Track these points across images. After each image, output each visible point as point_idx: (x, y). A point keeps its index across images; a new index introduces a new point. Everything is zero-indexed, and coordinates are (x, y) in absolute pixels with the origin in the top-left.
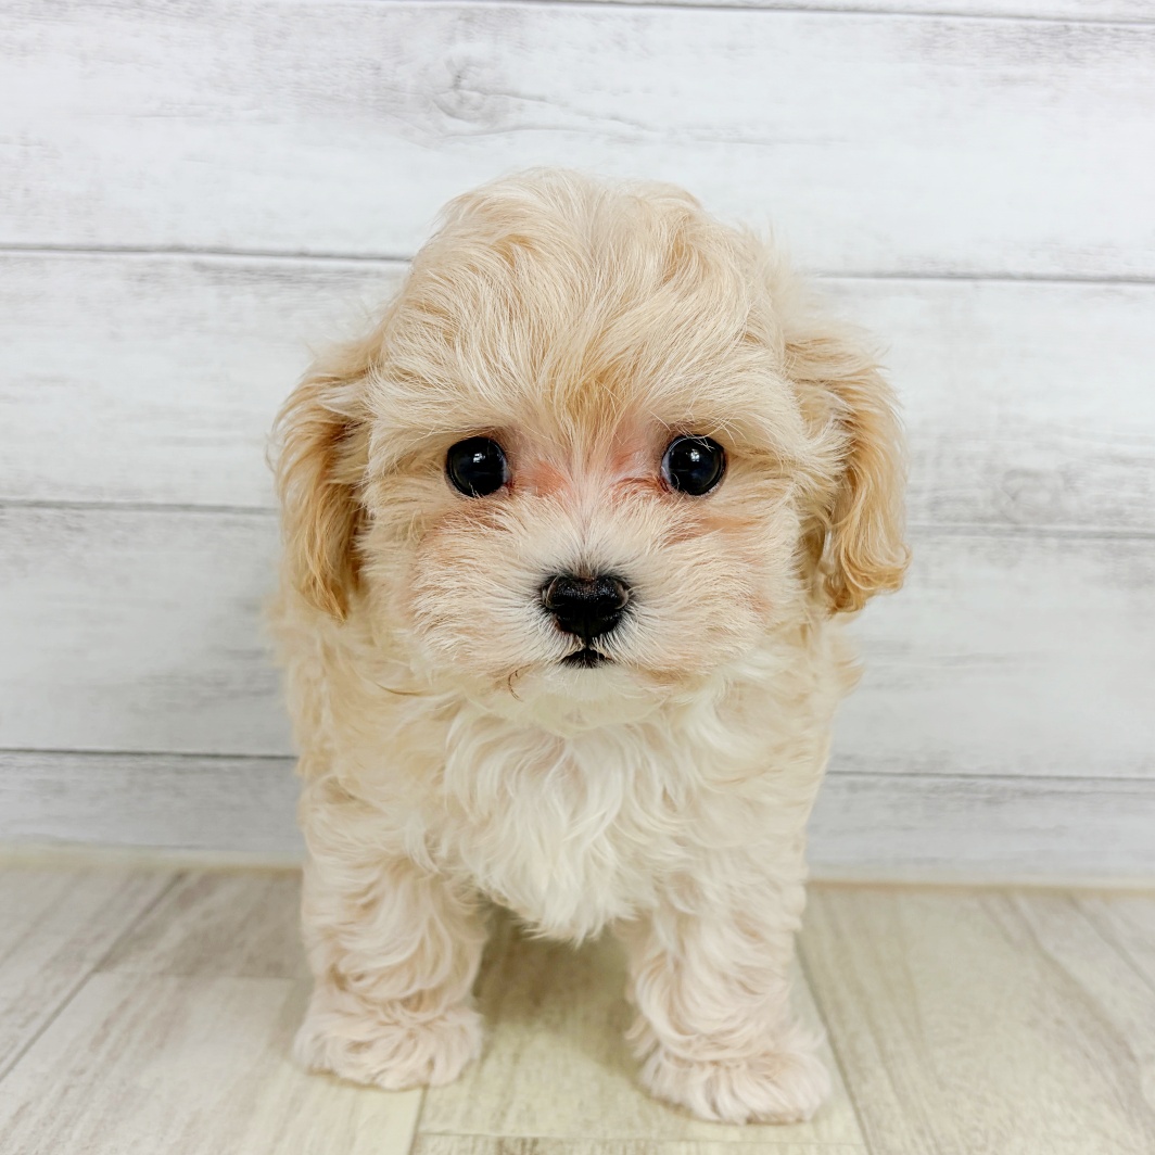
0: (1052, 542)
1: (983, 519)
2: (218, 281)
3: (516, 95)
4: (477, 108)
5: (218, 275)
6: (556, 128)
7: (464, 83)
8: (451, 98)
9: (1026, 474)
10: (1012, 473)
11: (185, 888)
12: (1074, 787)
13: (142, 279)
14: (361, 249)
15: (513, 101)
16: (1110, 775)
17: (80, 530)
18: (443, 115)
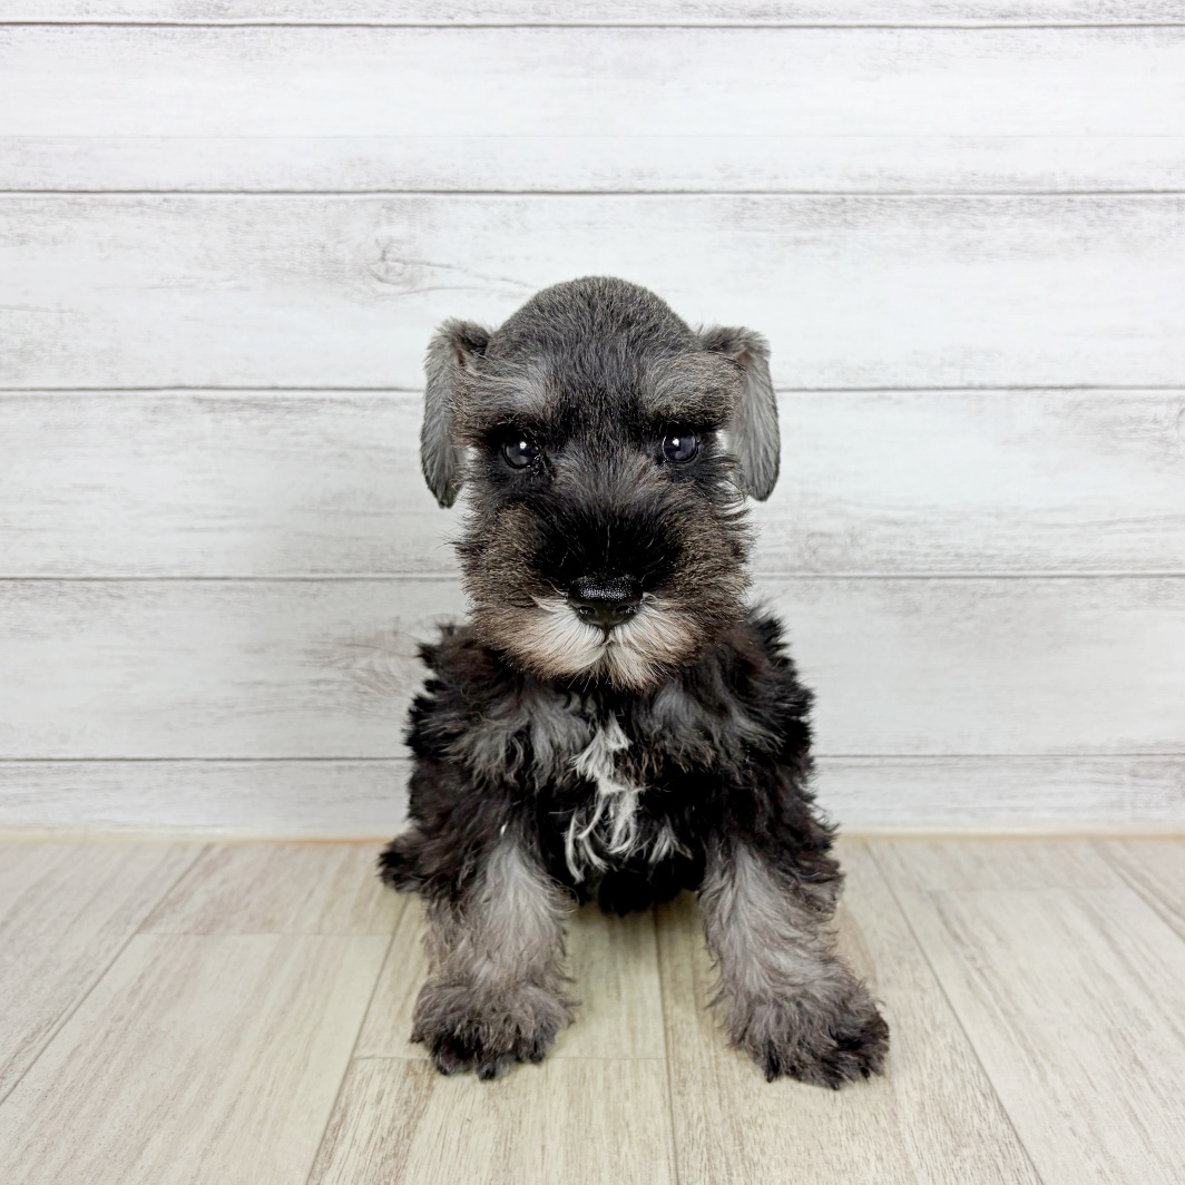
0: (843, 583)
1: (793, 569)
2: (212, 410)
3: (428, 264)
4: (400, 275)
5: (212, 406)
6: (460, 288)
7: (388, 256)
8: (380, 268)
9: (822, 534)
10: (812, 535)
11: (211, 858)
12: (867, 762)
13: (155, 410)
14: (317, 384)
15: (427, 269)
16: (893, 753)
17: (120, 597)
18: (375, 281)
